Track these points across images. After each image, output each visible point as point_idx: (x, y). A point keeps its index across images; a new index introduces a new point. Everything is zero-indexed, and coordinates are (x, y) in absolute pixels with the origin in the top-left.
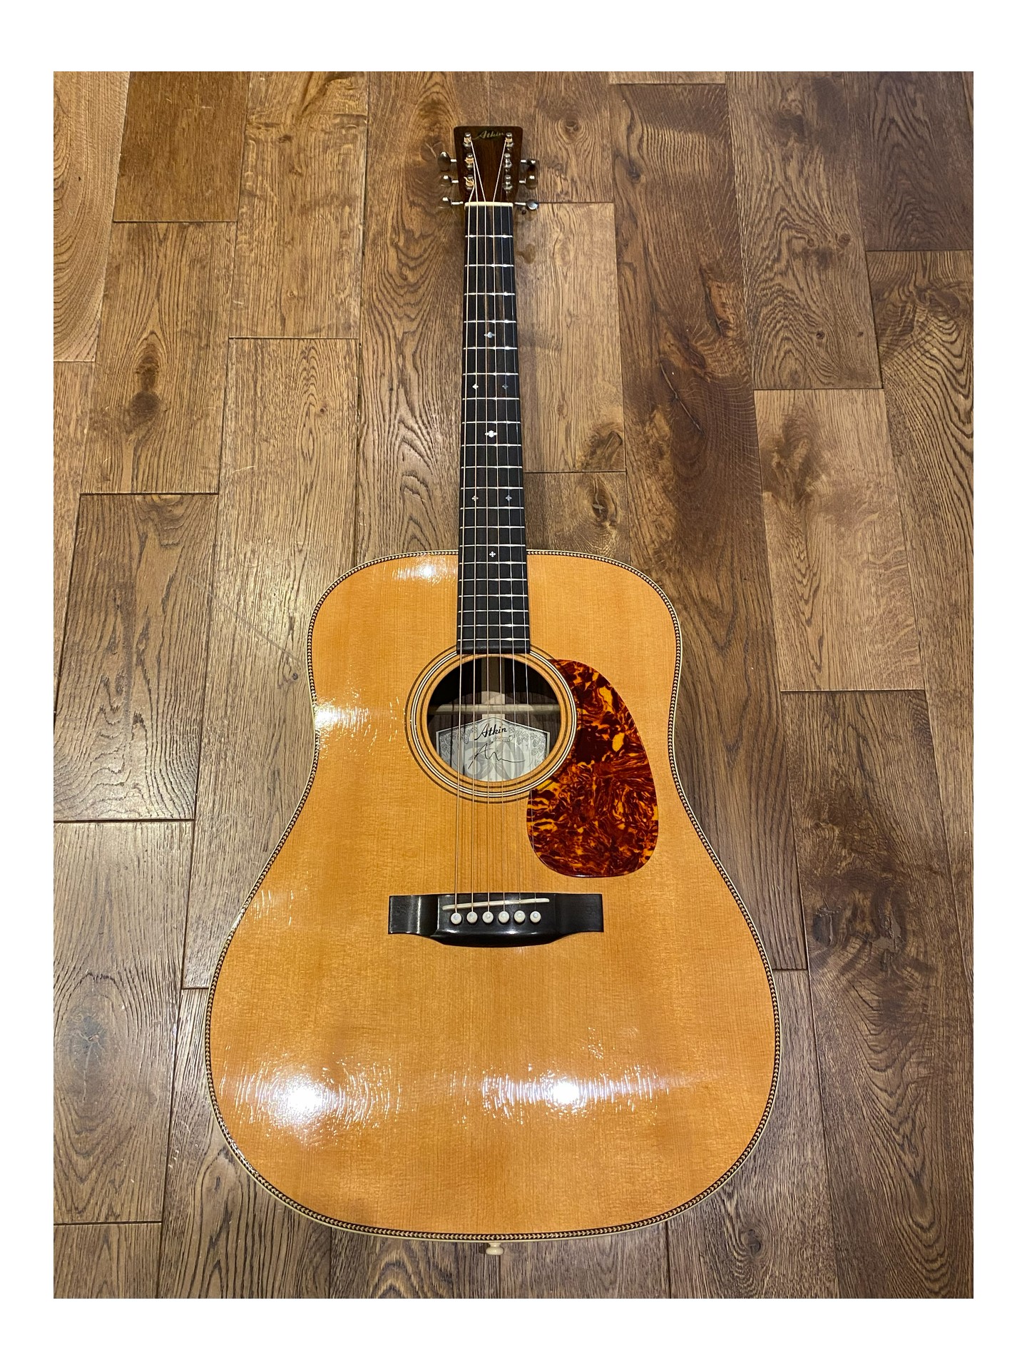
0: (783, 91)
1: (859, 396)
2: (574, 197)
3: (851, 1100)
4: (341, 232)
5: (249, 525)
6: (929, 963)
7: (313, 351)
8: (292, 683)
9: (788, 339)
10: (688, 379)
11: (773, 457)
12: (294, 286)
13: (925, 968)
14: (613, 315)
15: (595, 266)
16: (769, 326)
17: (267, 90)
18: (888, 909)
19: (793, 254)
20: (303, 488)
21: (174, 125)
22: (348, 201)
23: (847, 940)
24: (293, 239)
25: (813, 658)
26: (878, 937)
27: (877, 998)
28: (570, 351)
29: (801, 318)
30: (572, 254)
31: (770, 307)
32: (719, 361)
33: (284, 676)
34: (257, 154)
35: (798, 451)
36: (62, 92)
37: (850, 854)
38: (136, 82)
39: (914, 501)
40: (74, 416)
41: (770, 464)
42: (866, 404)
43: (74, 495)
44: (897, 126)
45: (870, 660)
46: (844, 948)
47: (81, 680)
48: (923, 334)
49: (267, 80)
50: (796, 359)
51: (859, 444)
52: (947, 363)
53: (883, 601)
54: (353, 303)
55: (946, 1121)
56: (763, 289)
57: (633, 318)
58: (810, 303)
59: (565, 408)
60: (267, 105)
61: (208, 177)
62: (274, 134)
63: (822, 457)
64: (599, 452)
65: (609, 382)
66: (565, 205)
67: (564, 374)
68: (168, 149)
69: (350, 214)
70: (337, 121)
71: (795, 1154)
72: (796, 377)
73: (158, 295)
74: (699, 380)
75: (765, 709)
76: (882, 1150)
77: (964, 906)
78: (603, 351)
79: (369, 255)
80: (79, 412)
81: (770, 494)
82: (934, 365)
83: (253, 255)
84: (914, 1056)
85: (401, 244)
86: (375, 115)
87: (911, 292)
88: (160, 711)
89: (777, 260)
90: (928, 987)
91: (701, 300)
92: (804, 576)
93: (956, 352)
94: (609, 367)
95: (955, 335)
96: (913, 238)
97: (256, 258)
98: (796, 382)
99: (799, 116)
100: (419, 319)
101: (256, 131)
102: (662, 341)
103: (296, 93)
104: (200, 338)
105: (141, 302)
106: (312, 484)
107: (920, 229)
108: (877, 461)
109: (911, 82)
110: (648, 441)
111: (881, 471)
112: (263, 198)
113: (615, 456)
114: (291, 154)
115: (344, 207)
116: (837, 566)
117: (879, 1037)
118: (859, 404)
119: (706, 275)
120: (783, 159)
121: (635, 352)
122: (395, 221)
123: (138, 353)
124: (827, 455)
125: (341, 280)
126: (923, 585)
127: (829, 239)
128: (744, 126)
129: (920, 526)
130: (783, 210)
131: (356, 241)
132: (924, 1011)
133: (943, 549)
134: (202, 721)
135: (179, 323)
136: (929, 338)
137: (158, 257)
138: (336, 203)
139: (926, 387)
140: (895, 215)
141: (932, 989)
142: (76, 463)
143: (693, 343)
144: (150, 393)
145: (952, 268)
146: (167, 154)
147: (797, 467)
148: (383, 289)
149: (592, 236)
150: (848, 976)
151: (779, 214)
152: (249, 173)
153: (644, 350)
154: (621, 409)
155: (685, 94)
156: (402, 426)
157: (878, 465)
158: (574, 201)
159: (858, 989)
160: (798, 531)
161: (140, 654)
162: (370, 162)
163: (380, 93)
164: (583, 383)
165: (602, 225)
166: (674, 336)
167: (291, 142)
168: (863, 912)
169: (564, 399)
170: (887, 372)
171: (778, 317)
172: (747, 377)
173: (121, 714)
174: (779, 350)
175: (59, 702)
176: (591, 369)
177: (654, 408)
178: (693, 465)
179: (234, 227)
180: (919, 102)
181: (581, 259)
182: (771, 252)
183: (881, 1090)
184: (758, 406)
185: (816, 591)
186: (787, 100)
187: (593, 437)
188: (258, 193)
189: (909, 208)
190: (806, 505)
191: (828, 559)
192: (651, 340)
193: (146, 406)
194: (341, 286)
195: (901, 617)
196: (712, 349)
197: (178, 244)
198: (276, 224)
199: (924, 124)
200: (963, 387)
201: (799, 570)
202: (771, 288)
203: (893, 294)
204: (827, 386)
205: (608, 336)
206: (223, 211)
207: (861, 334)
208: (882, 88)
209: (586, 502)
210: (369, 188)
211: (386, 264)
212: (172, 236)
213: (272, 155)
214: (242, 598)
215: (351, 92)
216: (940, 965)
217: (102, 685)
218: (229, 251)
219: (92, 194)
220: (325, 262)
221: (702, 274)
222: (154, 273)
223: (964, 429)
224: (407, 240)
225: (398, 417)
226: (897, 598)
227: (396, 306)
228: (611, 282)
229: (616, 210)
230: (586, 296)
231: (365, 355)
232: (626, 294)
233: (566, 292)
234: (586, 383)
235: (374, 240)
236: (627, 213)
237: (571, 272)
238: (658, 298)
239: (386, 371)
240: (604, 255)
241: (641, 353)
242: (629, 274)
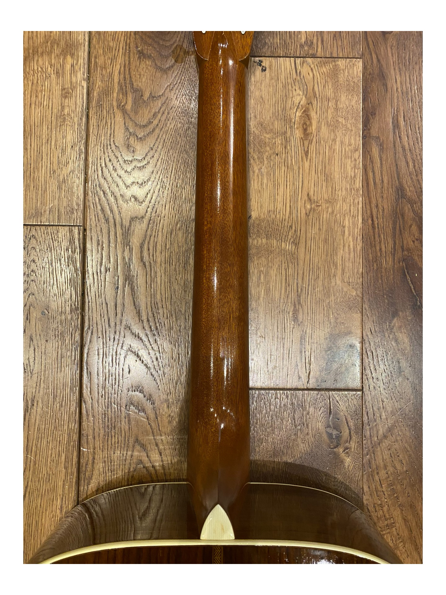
2: (319, 50)
4: (63, 89)
7: (33, 240)
14: (356, 201)
15: (338, 139)
22: (71, 48)
28: (309, 243)
30: (314, 123)
54: (77, 181)
57: (377, 206)
59: (301, 311)
64: (334, 367)
65: (349, 283)
66: (309, 60)
67: (301, 272)
69: (72, 66)
78: (344, 246)
79: (93, 121)
85: (129, 107)
94: (349, 265)
100: (146, 202)
102: (406, 234)
110: (386, 355)
115: (64, 58)
121: (378, 248)
122: (122, 76)
125: (63, 152)
138: (57, 51)
148: (108, 163)
149: (337, 101)
153: (386, 244)
154: (359, 314)
156: (128, 333)
158: (319, 55)
164: (320, 283)
165: (350, 89)
169: (299, 303)
176: (329, 267)
177: (393, 317)
181: (324, 129)
187: (328, 349)
192: (394, 233)
194: (64, 160)
205: (349, 227)
209: (319, 425)
211: (113, 133)
220: (45, 128)
224: (135, 102)
225: (124, 323)
227: (122, 186)
228: (355, 160)
229: (365, 68)
230: (328, 178)
231: (88, 246)
232: (371, 175)
233: (307, 171)
234: (323, 285)
235: (99, 101)
236: (376, 72)
237: (313, 147)
238: (404, 182)
239: (111, 266)
240: (349, 126)
241: (383, 249)
242: (375, 151)
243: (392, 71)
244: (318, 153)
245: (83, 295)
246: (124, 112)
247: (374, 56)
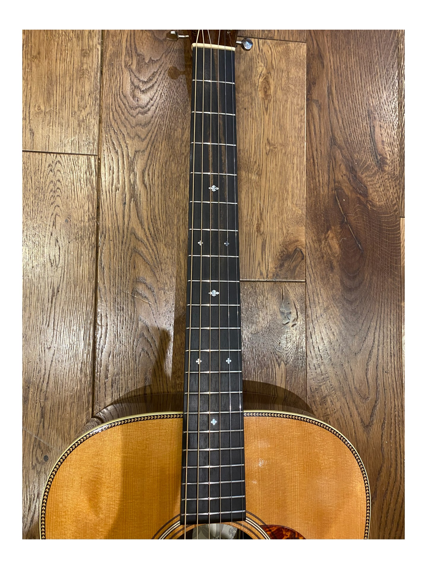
4: (82, 50)
8: (43, 464)
10: (355, 205)
12: (41, 101)
14: (302, 146)
15: (289, 100)
20: (51, 291)
28: (268, 174)
30: (272, 88)
33: (37, 459)
54: (93, 121)
57: (317, 150)
59: (262, 225)
64: (286, 265)
65: (297, 205)
66: (269, 41)
67: (262, 196)
74: (362, 207)
75: (393, 474)
78: (293, 178)
79: (106, 76)
85: (134, 67)
94: (297, 191)
100: (147, 140)
102: (337, 172)
106: (58, 288)
110: (323, 257)
113: (298, 269)
121: (317, 180)
122: (128, 43)
125: (82, 97)
131: (95, 60)
143: (360, 174)
148: (118, 109)
149: (288, 72)
153: (323, 178)
154: (304, 228)
158: (275, 38)
164: (277, 205)
169: (261, 218)
172: (396, 206)
176: (283, 193)
178: (354, 278)
181: (279, 92)
187: (282, 252)
192: (329, 170)
194: (82, 104)
205: (297, 164)
209: (275, 307)
211: (122, 86)
220: (68, 78)
221: (369, 115)
224: (138, 64)
225: (130, 230)
227: (129, 126)
228: (301, 116)
229: (308, 50)
230: (282, 128)
232: (312, 127)
233: (267, 122)
234: (279, 205)
235: (110, 60)
236: (316, 53)
237: (271, 105)
238: (336, 133)
239: (120, 186)
240: (297, 91)
241: (321, 181)
242: (315, 110)
243: (328, 54)
244: (275, 109)
245: (98, 208)
246: (131, 70)
247: (315, 42)
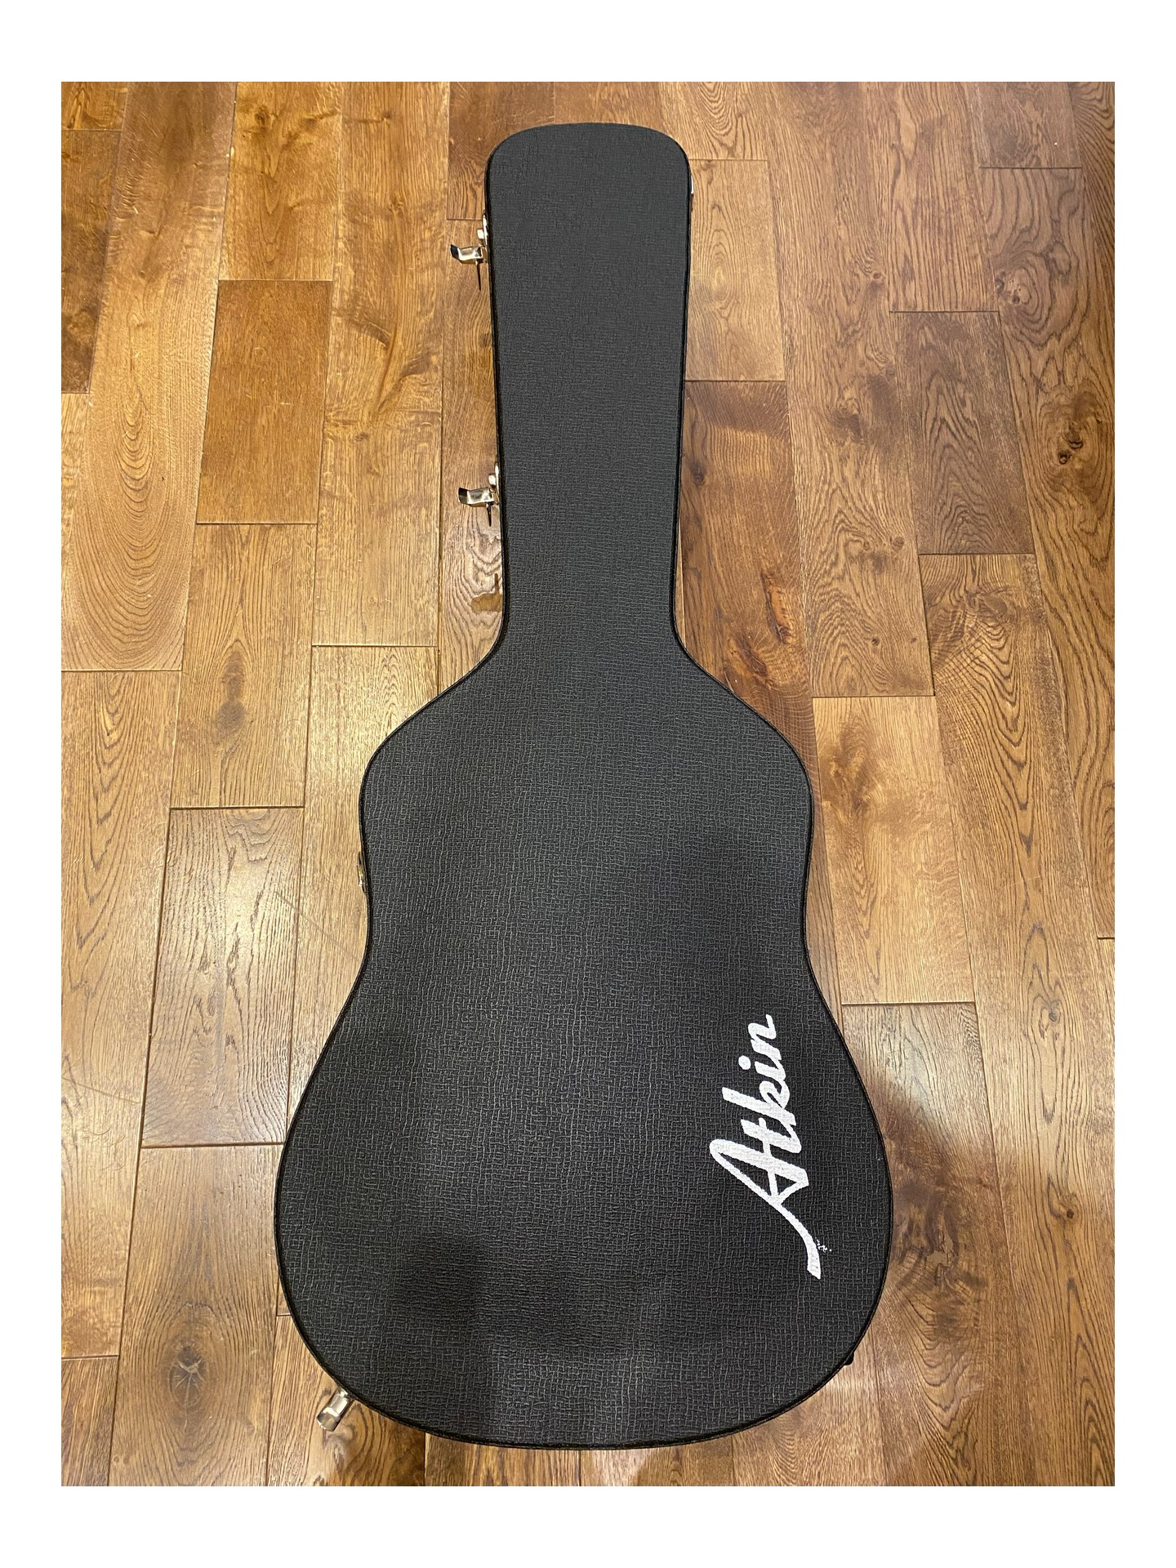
0: (840, 389)
1: (912, 703)
3: (908, 1415)
5: (334, 839)
6: (980, 1276)
7: (394, 659)
9: (845, 645)
11: (831, 766)
13: (975, 1282)
16: (826, 632)
17: (344, 386)
18: (941, 1225)
19: (850, 558)
21: (254, 422)
22: (426, 502)
23: (904, 1255)
24: (372, 542)
25: (871, 971)
26: (932, 1252)
27: (931, 1312)
29: (857, 624)
31: (827, 613)
32: (779, 668)
34: (336, 454)
35: (855, 759)
36: (144, 387)
37: (906, 1168)
38: (216, 377)
39: (964, 810)
40: (162, 727)
41: (828, 773)
42: (918, 712)
43: (164, 809)
44: (948, 426)
45: (924, 973)
46: (901, 1262)
47: (175, 1001)
48: (973, 640)
49: (343, 376)
50: (853, 666)
51: (913, 753)
52: (995, 670)
53: (936, 912)
55: (997, 1436)
56: (821, 595)
58: (866, 608)
60: (344, 401)
61: (288, 476)
62: (352, 432)
63: (878, 765)
68: (248, 447)
69: (427, 516)
70: (413, 418)
71: (857, 1470)
72: (853, 684)
73: (241, 600)
76: (937, 1464)
77: (1011, 1219)
80: (167, 722)
81: (829, 803)
82: (983, 672)
83: (333, 559)
84: (966, 1371)
86: (449, 413)
87: (961, 597)
88: (251, 1032)
89: (834, 564)
90: (979, 1301)
91: (763, 605)
92: (862, 887)
93: (1004, 659)
95: (1002, 642)
96: (963, 542)
97: (337, 561)
98: (854, 689)
99: (855, 415)
101: (334, 429)
103: (373, 389)
104: (284, 648)
105: (225, 609)
107: (970, 532)
108: (930, 770)
109: (960, 381)
111: (934, 780)
112: (342, 499)
114: (368, 452)
115: (420, 510)
116: (893, 877)
117: (934, 1352)
118: (912, 712)
119: (768, 579)
120: (840, 460)
123: (222, 662)
124: (882, 764)
126: (973, 896)
127: (884, 542)
128: (803, 425)
129: (970, 836)
130: (840, 512)
132: (975, 1325)
133: (992, 860)
134: (291, 1042)
135: (263, 630)
136: (979, 644)
137: (241, 560)
138: (413, 505)
139: (976, 695)
140: (946, 517)
141: (982, 1303)
142: (165, 776)
144: (235, 703)
145: (999, 572)
146: (247, 453)
147: (854, 776)
150: (905, 1290)
151: (836, 516)
152: (328, 472)
155: (747, 391)
157: (930, 774)
159: (914, 1303)
160: (855, 840)
161: (231, 972)
162: (445, 462)
163: (453, 388)
166: (738, 645)
167: (368, 440)
168: (918, 1226)
170: (939, 678)
171: (836, 623)
173: (213, 1036)
174: (836, 657)
175: (154, 1023)
179: (314, 530)
180: (968, 403)
182: (829, 556)
183: (936, 1404)
184: (817, 715)
185: (873, 902)
186: (843, 398)
188: (337, 494)
189: (959, 511)
190: (862, 815)
191: (884, 870)
193: (232, 716)
195: (953, 928)
196: (772, 656)
197: (260, 547)
198: (355, 526)
199: (973, 424)
200: (1010, 694)
201: (857, 881)
202: (828, 593)
203: (944, 600)
204: (881, 694)
206: (304, 512)
207: (914, 640)
208: (933, 387)
210: (445, 489)
212: (255, 538)
213: (350, 454)
214: (327, 915)
215: (426, 388)
216: (990, 1278)
217: (195, 1006)
218: (310, 555)
219: (176, 494)
222: (237, 578)
223: (1011, 737)
226: (949, 909)
231: (443, 663)
